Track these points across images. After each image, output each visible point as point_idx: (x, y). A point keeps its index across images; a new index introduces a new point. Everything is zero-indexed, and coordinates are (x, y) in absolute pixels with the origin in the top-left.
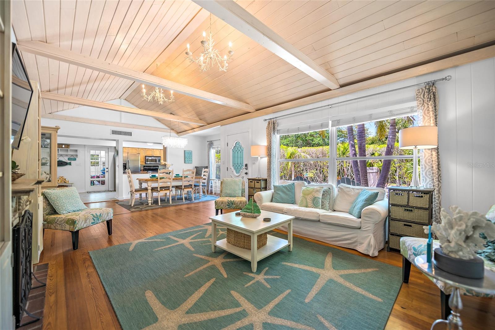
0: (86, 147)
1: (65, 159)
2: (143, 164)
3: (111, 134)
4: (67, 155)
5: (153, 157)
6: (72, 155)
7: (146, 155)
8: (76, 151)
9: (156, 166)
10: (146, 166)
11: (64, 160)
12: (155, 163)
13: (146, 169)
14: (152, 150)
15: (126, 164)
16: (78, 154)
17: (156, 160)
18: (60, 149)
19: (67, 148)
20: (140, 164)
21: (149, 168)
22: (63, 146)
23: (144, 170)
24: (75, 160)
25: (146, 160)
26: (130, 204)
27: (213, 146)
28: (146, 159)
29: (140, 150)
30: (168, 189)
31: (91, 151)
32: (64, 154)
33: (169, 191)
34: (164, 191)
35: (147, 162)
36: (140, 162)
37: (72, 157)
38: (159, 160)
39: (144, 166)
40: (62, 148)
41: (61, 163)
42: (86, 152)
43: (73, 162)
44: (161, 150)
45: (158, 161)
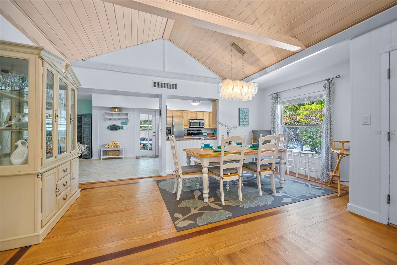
0: (136, 111)
1: (118, 123)
2: (187, 128)
3: (152, 88)
4: (120, 119)
5: (195, 120)
6: (124, 119)
7: (190, 118)
8: (127, 114)
9: (199, 130)
10: (190, 130)
11: (117, 125)
12: (198, 127)
13: (190, 133)
14: (196, 112)
15: (171, 127)
16: (128, 118)
17: (199, 123)
18: (114, 113)
19: (119, 112)
20: (184, 128)
21: (192, 132)
22: (116, 110)
23: (187, 134)
24: (126, 124)
25: (190, 124)
26: (174, 192)
27: (281, 101)
28: (190, 122)
29: (184, 112)
30: (236, 173)
31: (140, 114)
32: (117, 118)
33: (238, 176)
34: (229, 176)
35: (191, 125)
36: (184, 127)
37: (124, 121)
38: (203, 124)
39: (188, 130)
40: (115, 111)
41: (115, 127)
42: (136, 115)
43: (125, 126)
44: (204, 112)
45: (201, 124)
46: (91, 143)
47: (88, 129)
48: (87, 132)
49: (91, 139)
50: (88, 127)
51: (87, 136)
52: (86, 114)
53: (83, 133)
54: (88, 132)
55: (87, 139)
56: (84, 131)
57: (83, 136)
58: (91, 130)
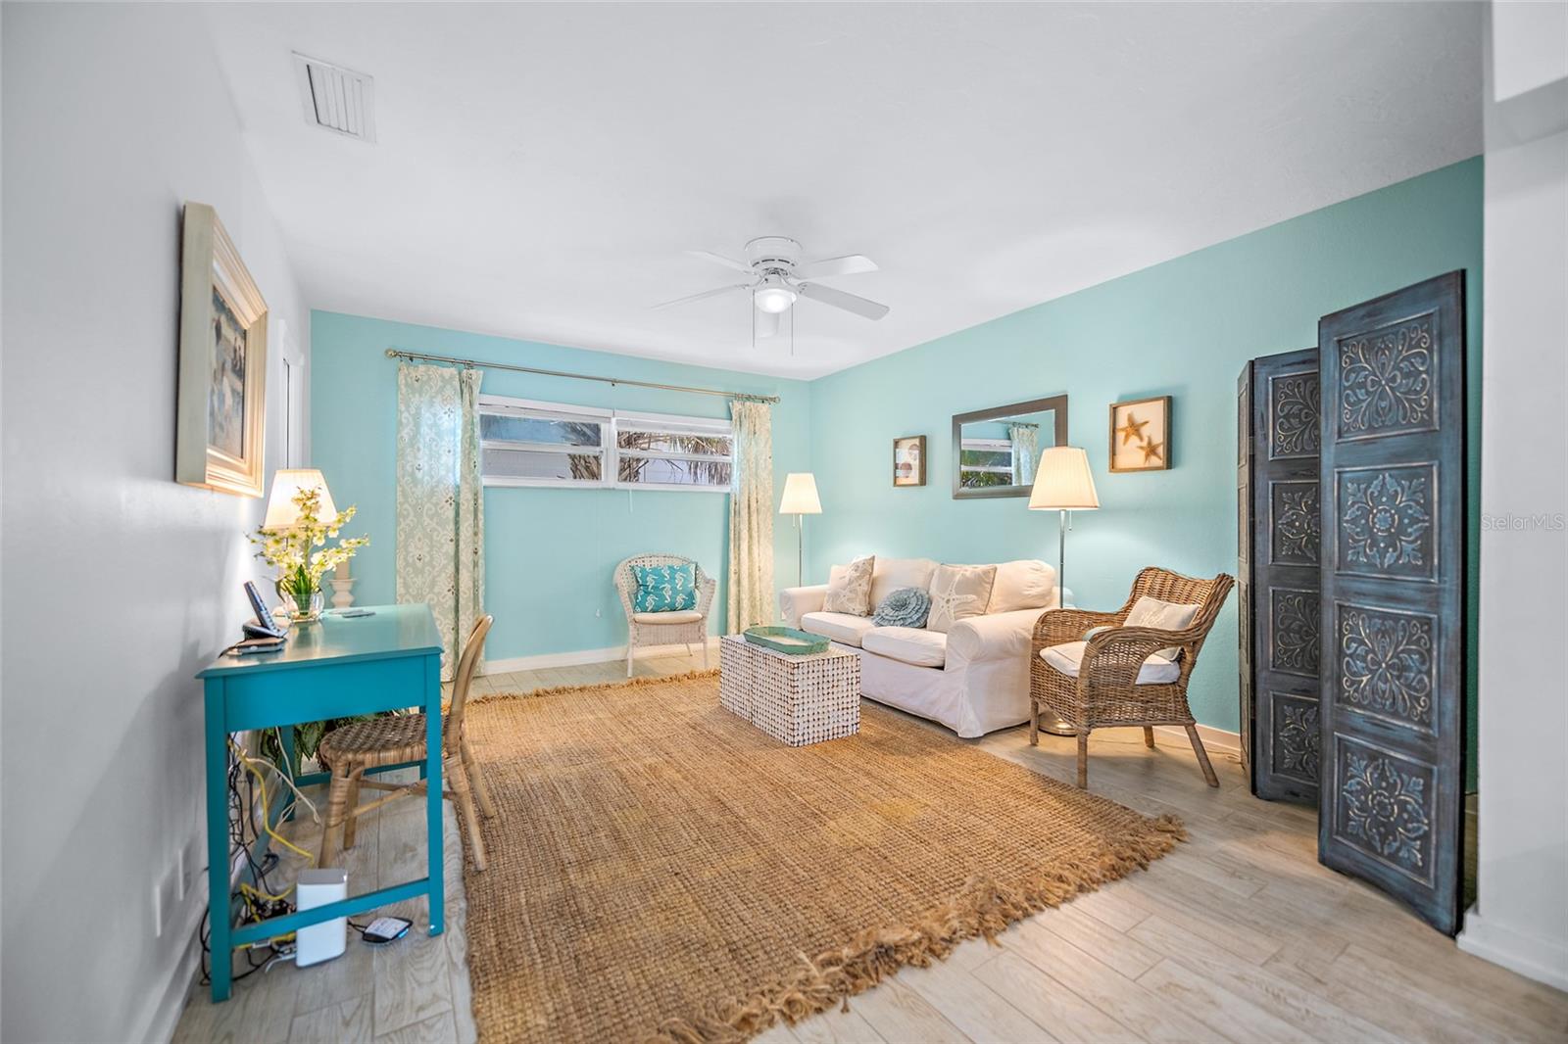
46: (1451, 703)
47: (1401, 500)
48: (1392, 541)
49: (1451, 643)
50: (1412, 474)
51: (1397, 590)
52: (1374, 308)
53: (1331, 544)
54: (1406, 544)
55: (1386, 626)
56: (1353, 521)
57: (1343, 593)
58: (1452, 510)
